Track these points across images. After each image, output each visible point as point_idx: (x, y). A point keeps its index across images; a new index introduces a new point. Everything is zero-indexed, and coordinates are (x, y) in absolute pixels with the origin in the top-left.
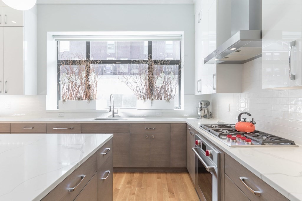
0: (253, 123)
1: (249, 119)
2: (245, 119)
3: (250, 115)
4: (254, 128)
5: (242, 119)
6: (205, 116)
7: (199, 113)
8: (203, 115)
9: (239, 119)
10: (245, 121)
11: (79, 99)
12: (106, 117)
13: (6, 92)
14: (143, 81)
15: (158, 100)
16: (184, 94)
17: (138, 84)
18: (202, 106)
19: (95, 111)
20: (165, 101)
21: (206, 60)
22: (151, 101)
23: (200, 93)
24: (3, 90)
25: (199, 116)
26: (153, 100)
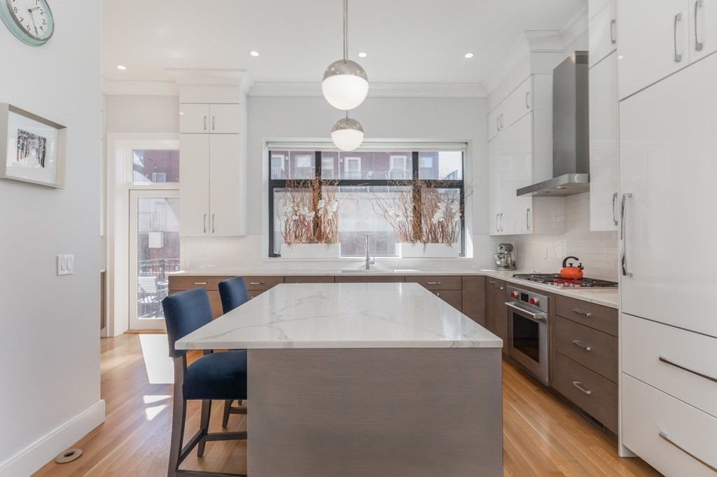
0: (581, 267)
1: (576, 264)
2: (571, 264)
3: (577, 259)
4: (582, 274)
5: (568, 265)
6: (507, 267)
7: (498, 263)
8: (504, 265)
9: (564, 265)
10: (571, 266)
11: (311, 241)
12: (356, 269)
13: (213, 232)
14: (410, 213)
15: (432, 242)
16: (474, 234)
17: (402, 218)
18: (502, 251)
19: (337, 260)
20: (444, 244)
21: (520, 192)
22: (423, 244)
23: (500, 233)
24: (209, 227)
25: (499, 266)
26: (425, 242)
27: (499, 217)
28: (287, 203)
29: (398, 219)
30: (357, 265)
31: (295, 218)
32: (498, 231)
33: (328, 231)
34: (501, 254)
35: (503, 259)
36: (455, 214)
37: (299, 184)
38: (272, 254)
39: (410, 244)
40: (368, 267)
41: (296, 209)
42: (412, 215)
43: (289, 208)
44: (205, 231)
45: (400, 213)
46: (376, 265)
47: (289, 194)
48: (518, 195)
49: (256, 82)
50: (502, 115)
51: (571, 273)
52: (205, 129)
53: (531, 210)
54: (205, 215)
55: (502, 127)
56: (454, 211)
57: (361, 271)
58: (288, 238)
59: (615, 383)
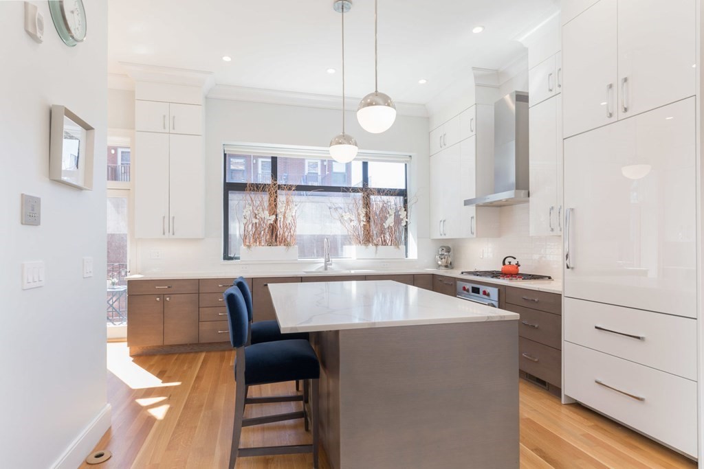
0: (518, 265)
1: (514, 262)
2: (510, 263)
3: (515, 258)
4: (519, 270)
5: (507, 263)
6: (447, 266)
7: (440, 263)
8: (444, 264)
9: (504, 264)
11: (270, 244)
12: (314, 270)
13: (173, 234)
14: (363, 218)
15: (382, 245)
16: (418, 238)
17: (355, 223)
18: (443, 253)
19: (296, 262)
20: (393, 247)
21: (467, 203)
22: (375, 247)
23: (443, 237)
24: (169, 230)
25: (440, 266)
26: (377, 245)
27: (442, 223)
28: (247, 206)
29: (352, 224)
30: (316, 266)
31: (254, 221)
32: (441, 235)
33: (287, 234)
34: (442, 255)
35: (443, 260)
36: (402, 219)
37: (257, 188)
38: (227, 257)
39: (363, 247)
40: (326, 269)
41: (256, 212)
42: (365, 220)
43: (247, 212)
44: (164, 234)
45: (353, 218)
46: (333, 266)
47: (248, 197)
48: (465, 205)
49: (217, 84)
50: (445, 135)
51: (510, 269)
52: (164, 128)
53: (475, 218)
54: (164, 217)
55: (445, 145)
56: (401, 217)
57: (320, 272)
58: (247, 240)
59: (559, 350)
